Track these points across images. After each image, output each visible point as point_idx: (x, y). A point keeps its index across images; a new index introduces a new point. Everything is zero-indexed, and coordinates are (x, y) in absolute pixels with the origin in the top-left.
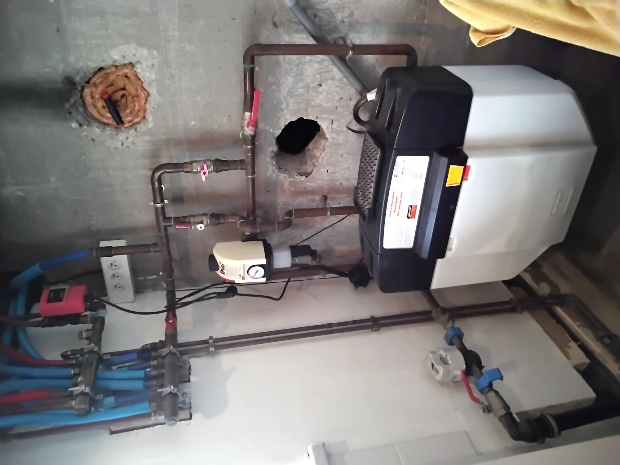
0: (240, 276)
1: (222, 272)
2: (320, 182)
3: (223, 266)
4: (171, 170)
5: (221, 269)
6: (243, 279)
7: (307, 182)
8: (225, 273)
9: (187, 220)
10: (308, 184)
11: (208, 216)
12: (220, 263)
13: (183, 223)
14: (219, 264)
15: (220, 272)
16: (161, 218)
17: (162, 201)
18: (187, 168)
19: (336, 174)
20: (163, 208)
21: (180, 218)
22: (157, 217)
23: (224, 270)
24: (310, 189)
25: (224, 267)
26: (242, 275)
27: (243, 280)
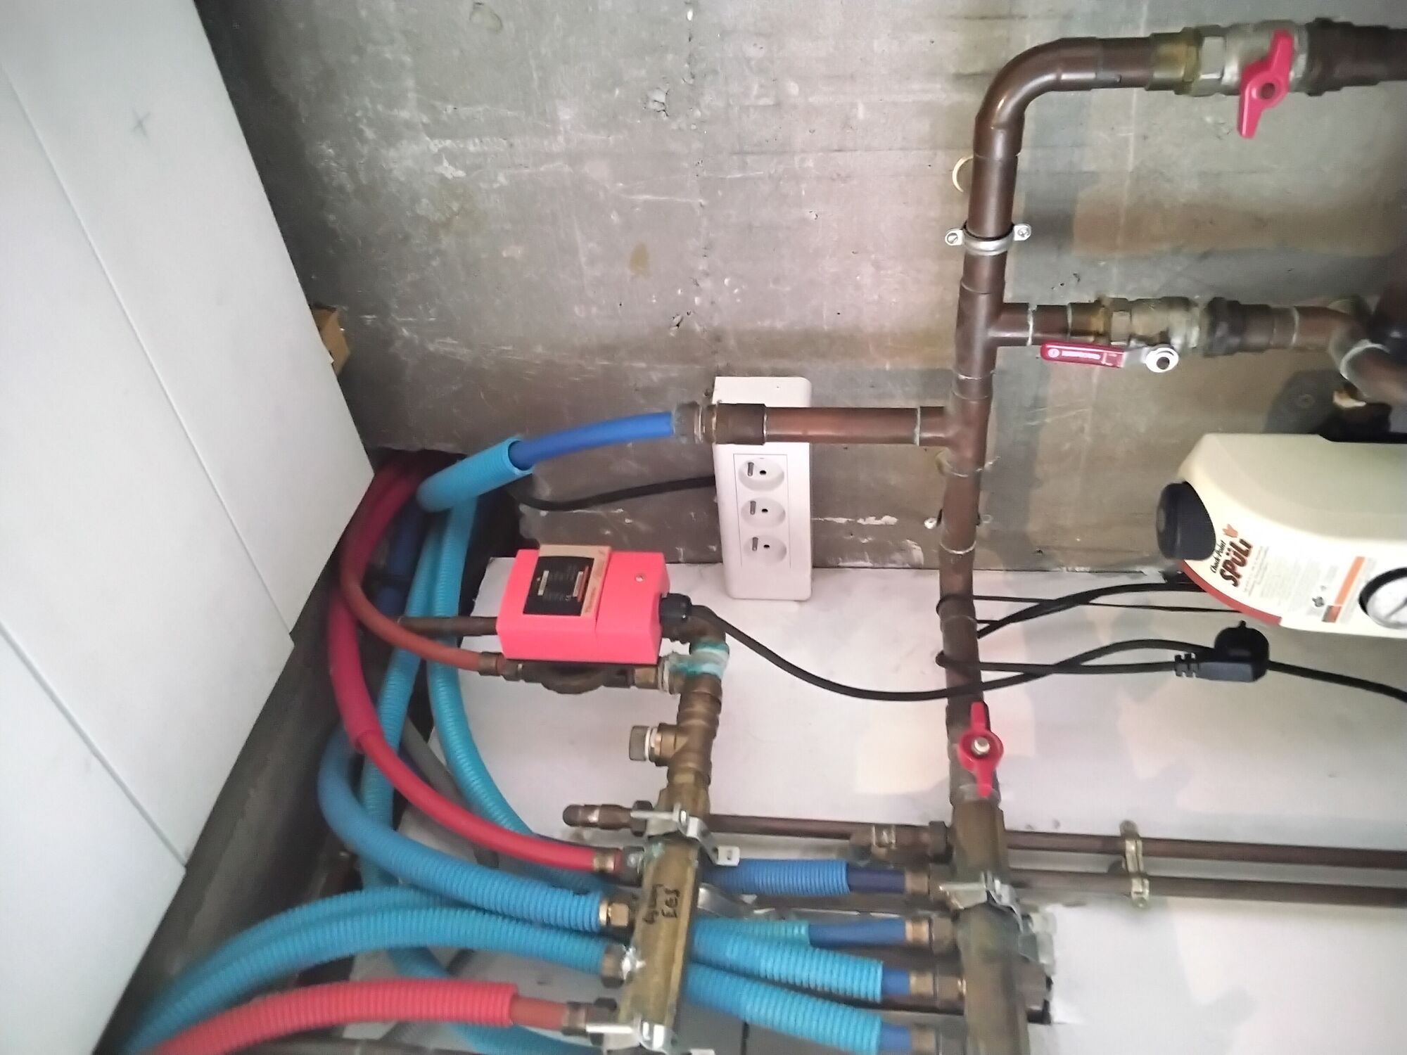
0: (1319, 602)
1: (1228, 573)
3: (1244, 548)
4: (1089, 76)
5: (1224, 557)
6: (1331, 615)
8: (1240, 581)
9: (1097, 323)
11: (1197, 312)
12: (1230, 532)
13: (1076, 335)
14: (1220, 536)
15: (1215, 567)
16: (983, 304)
17: (1006, 231)
18: (1171, 62)
20: (1000, 262)
21: (1061, 309)
22: (966, 298)
23: (1243, 563)
25: (1247, 553)
26: (1330, 601)
27: (1325, 620)
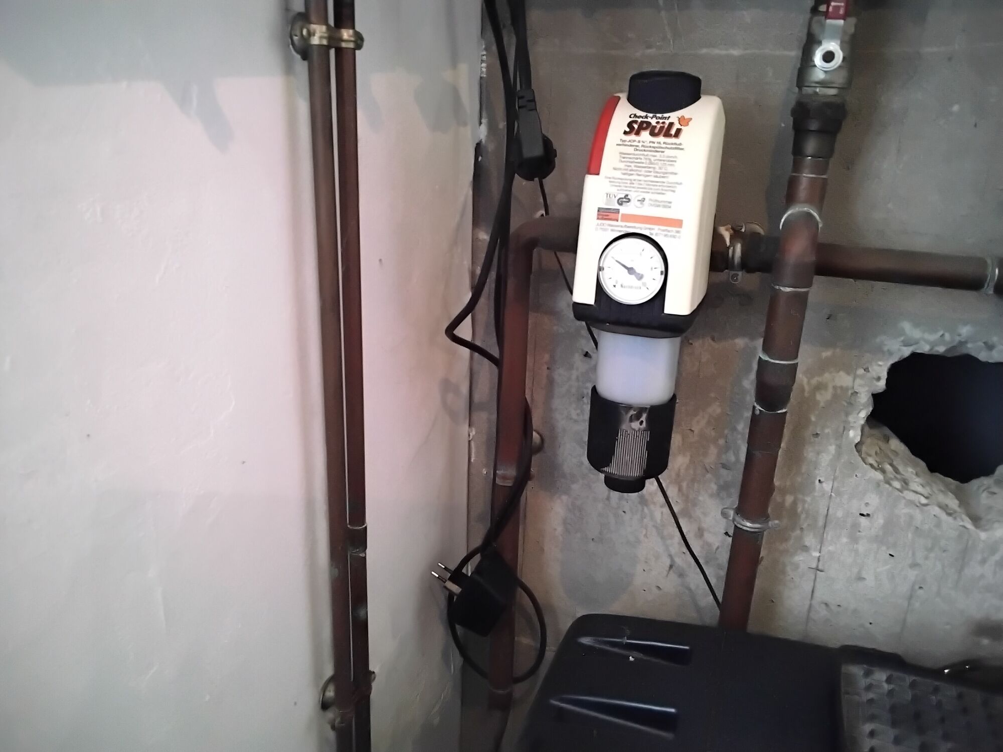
2: (827, 486)
5: (653, 122)
7: (839, 447)
8: (633, 137)
10: (832, 449)
12: (684, 121)
14: (674, 115)
15: (637, 116)
19: (845, 540)
23: (653, 134)
24: (809, 453)
25: (667, 135)
26: (625, 209)
